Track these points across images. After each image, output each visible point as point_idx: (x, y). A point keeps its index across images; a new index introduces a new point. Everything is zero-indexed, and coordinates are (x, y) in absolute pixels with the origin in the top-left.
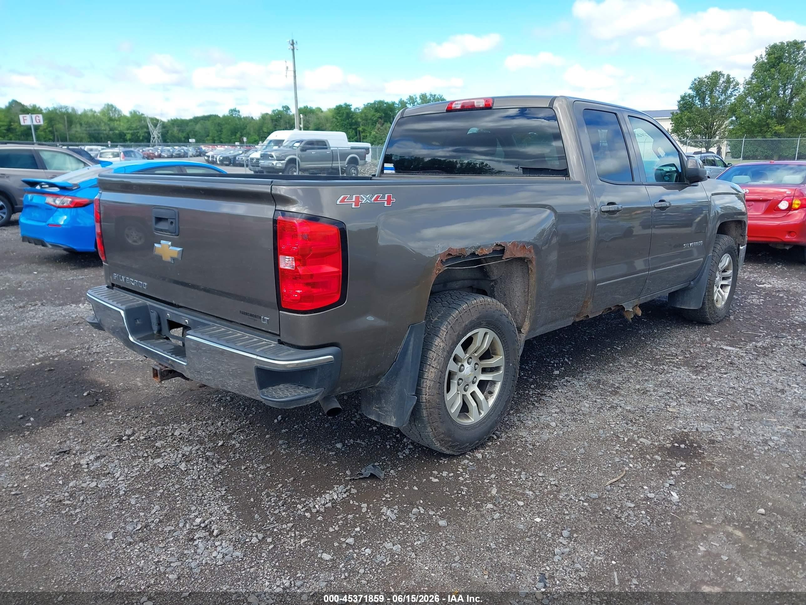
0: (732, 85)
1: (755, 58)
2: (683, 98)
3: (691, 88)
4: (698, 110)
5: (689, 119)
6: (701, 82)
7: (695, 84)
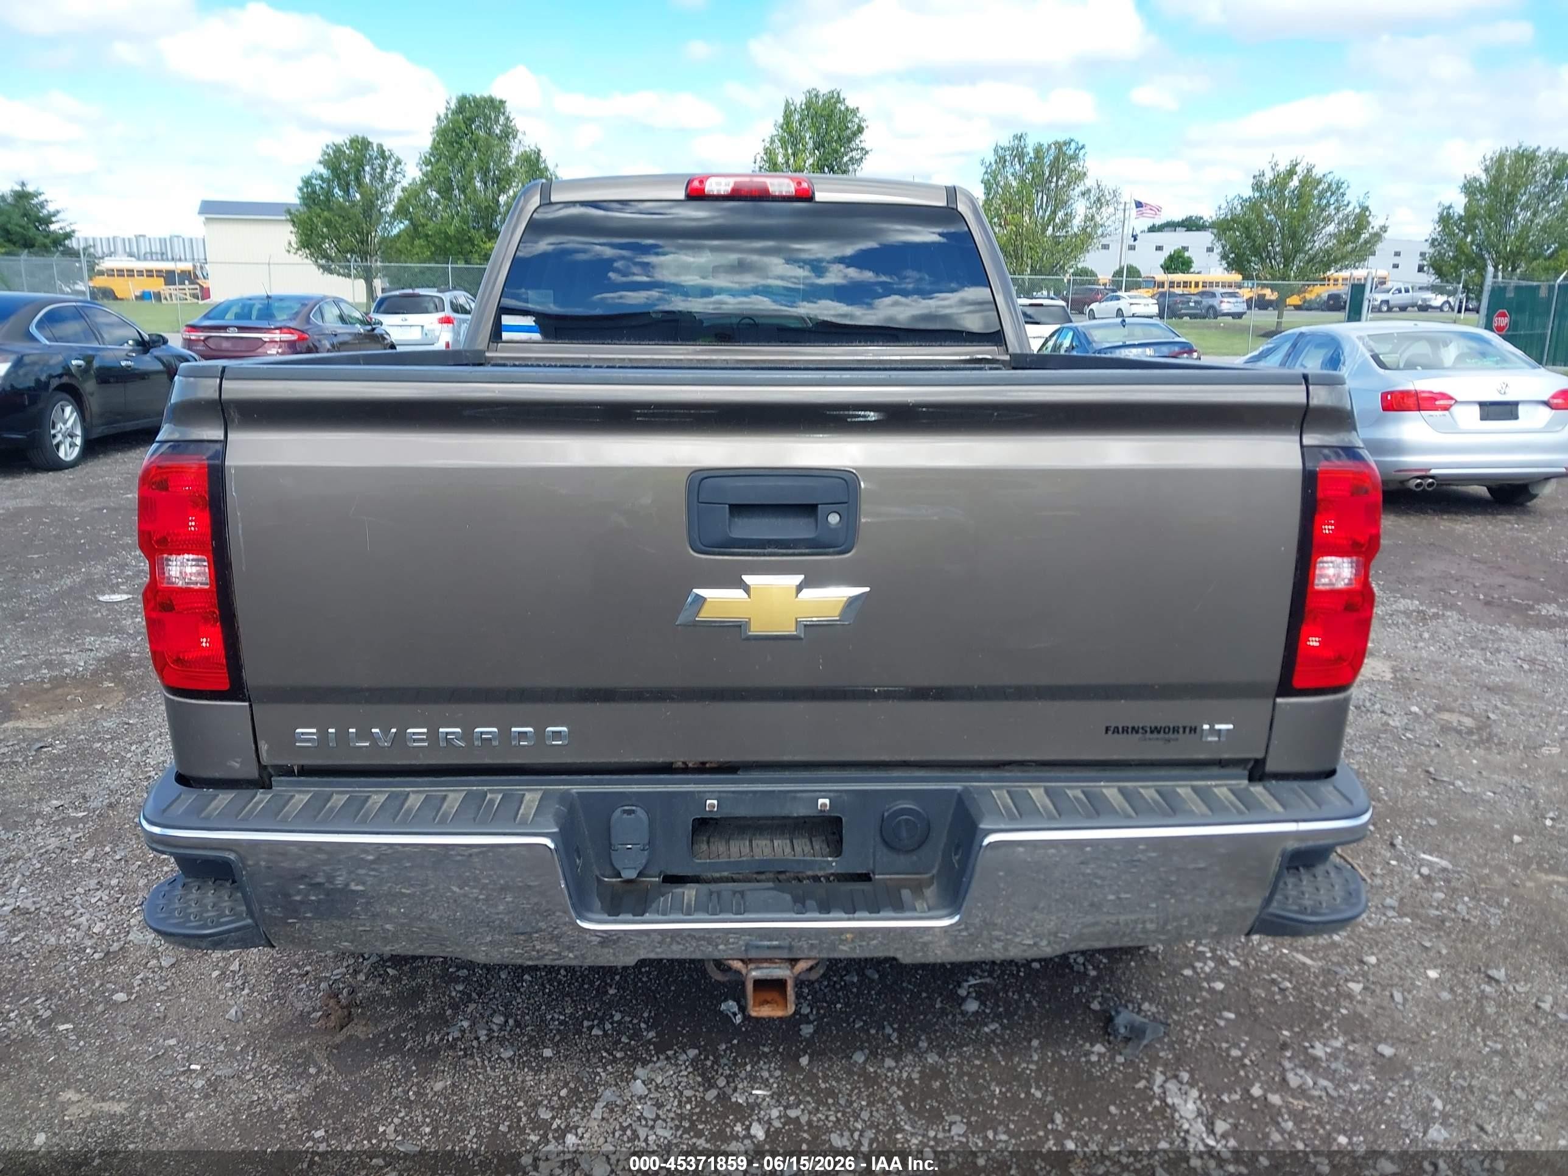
0: (390, 165)
1: (435, 116)
2: (307, 182)
3: (320, 162)
4: (341, 207)
5: (328, 223)
6: (338, 150)
7: (329, 155)
